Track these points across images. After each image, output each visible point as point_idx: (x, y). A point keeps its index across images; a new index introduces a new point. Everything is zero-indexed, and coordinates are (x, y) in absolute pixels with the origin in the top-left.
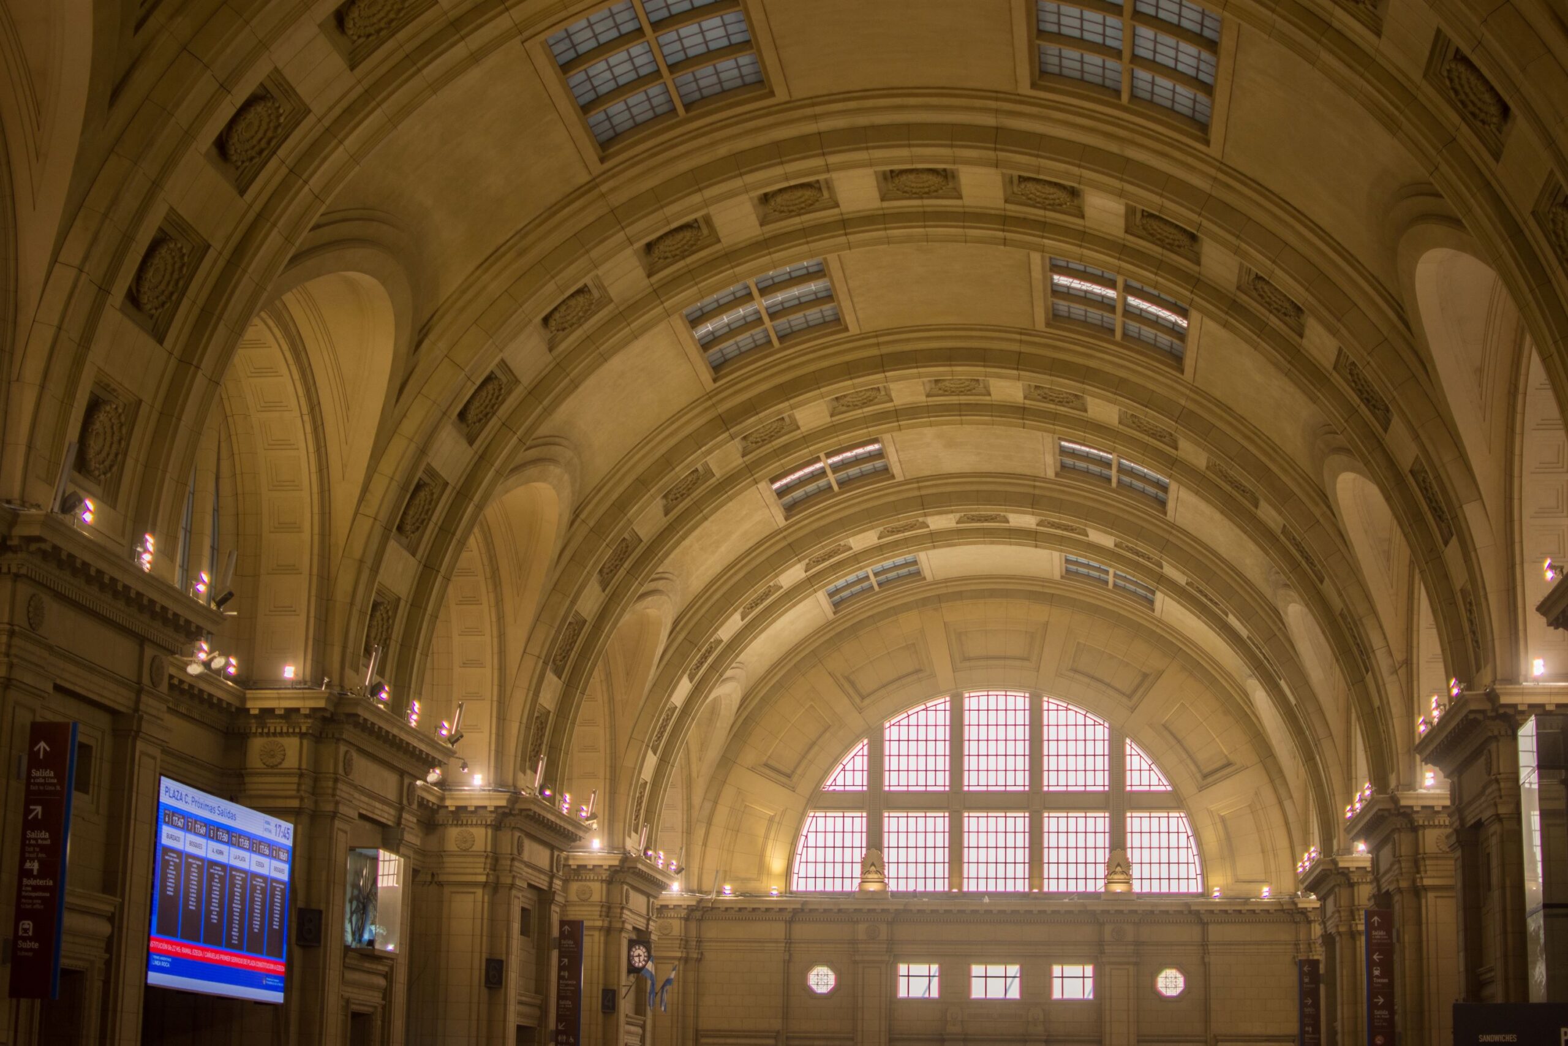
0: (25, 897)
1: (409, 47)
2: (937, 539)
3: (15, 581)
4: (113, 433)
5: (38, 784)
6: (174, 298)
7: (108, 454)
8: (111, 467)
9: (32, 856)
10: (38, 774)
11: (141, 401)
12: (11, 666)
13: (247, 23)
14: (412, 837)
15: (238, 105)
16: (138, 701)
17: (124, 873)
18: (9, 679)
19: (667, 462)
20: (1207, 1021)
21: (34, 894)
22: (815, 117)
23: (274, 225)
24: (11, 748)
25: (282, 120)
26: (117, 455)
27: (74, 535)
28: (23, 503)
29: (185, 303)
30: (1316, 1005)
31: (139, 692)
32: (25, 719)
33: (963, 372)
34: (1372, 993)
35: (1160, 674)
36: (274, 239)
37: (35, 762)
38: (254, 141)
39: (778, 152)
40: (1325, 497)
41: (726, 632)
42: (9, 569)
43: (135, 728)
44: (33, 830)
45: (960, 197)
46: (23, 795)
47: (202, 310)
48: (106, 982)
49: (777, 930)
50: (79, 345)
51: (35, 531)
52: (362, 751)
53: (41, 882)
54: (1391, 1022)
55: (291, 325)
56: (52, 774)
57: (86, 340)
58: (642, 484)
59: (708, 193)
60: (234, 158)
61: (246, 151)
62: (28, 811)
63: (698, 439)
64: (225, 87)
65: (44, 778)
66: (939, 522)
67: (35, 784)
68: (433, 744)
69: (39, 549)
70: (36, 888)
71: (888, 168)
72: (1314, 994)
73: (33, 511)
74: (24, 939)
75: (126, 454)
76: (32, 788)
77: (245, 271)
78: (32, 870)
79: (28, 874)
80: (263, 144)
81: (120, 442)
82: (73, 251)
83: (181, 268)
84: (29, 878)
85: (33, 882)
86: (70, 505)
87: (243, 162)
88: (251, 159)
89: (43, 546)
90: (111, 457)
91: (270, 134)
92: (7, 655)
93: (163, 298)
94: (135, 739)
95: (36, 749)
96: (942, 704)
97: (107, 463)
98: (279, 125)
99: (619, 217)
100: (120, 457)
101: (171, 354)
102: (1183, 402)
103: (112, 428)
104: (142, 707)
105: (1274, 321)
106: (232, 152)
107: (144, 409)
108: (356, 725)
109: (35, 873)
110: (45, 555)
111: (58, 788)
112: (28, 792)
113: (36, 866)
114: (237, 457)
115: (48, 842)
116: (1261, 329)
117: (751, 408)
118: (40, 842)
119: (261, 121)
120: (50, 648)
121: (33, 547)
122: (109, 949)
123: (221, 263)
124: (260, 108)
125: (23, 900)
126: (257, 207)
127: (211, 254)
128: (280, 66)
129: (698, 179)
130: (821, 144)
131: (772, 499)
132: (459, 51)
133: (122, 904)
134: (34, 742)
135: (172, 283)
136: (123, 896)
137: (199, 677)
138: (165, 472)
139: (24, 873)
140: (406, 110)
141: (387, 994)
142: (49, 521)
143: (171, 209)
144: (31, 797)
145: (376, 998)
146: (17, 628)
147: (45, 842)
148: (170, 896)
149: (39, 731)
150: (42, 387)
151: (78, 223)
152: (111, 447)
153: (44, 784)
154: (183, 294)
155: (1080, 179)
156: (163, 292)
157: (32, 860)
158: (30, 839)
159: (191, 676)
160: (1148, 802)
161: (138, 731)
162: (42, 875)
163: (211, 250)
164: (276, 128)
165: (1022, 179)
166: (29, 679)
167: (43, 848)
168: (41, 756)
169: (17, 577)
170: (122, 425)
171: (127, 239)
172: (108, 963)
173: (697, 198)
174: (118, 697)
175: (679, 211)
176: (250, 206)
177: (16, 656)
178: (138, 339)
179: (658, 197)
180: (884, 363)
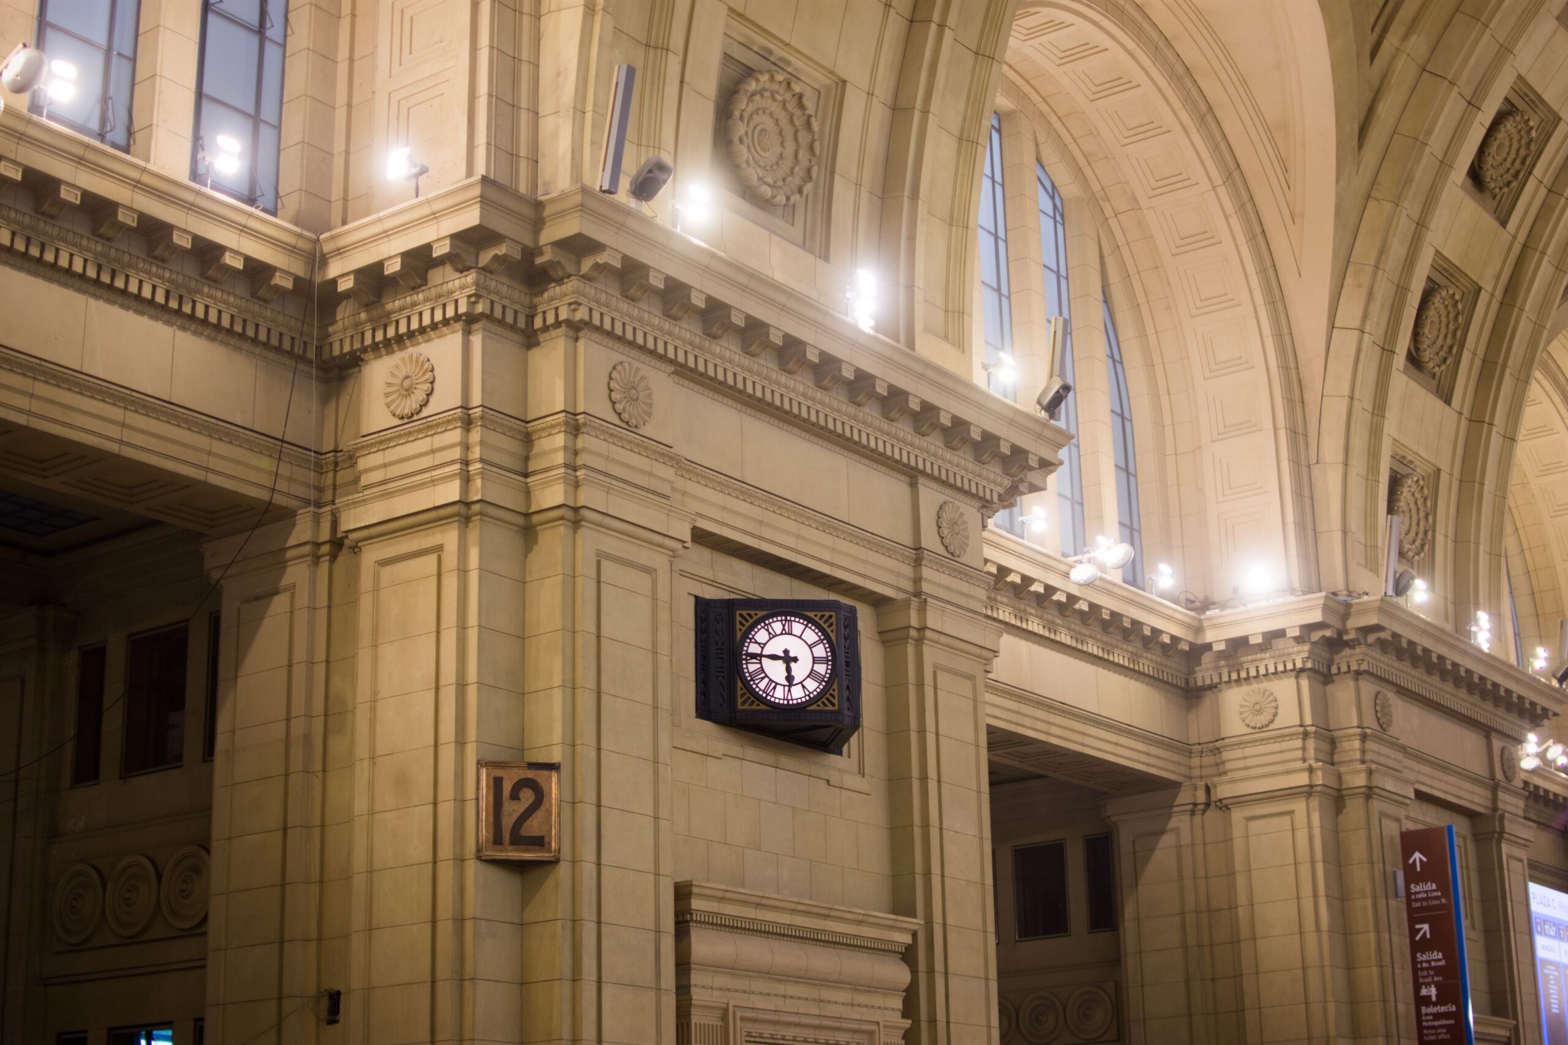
0: (1428, 1028)
3: (1357, 680)
4: (1418, 510)
5: (1422, 900)
6: (1454, 351)
7: (1417, 534)
8: (1422, 546)
9: (1426, 980)
10: (1418, 889)
11: (1439, 470)
12: (1370, 773)
13: (1486, 25)
15: (1487, 124)
16: (1495, 800)
17: (1513, 992)
18: (1370, 788)
21: (1436, 1023)
23: (1543, 253)
24: (1384, 865)
25: (1534, 134)
26: (1426, 532)
27: (1411, 620)
28: (1350, 594)
29: (1466, 355)
31: (1495, 789)
32: (1392, 830)
37: (1412, 875)
38: (1508, 164)
42: (1349, 667)
43: (1498, 830)
44: (1423, 952)
46: (1405, 915)
47: (1484, 361)
50: (1373, 414)
51: (1372, 620)
53: (1442, 1009)
55: (1559, 374)
56: (1434, 887)
57: (1379, 407)
60: (1492, 185)
61: (1502, 176)
62: (1413, 932)
64: (1473, 104)
65: (1426, 892)
67: (1416, 900)
69: (1379, 639)
70: (1437, 1016)
73: (1365, 598)
75: (1434, 531)
76: (1415, 905)
77: (1521, 310)
78: (1430, 996)
79: (1426, 1001)
80: (1517, 165)
81: (1426, 516)
82: (1350, 311)
83: (1456, 317)
84: (1427, 1006)
85: (1433, 1010)
86: (1401, 587)
87: (1501, 189)
88: (1508, 184)
89: (1383, 635)
90: (1421, 535)
91: (1522, 152)
92: (1363, 762)
93: (1442, 354)
94: (1499, 841)
95: (1411, 861)
97: (1418, 543)
98: (1531, 140)
100: (1430, 534)
101: (1460, 414)
103: (1416, 503)
104: (1500, 805)
106: (1488, 180)
107: (1444, 477)
109: (1434, 999)
110: (1383, 645)
111: (1444, 901)
112: (1411, 911)
113: (1433, 991)
114: (1521, 532)
115: (1443, 963)
118: (1433, 964)
119: (1511, 140)
121: (1371, 638)
123: (1495, 306)
124: (1509, 125)
125: (1425, 1031)
126: (1521, 238)
127: (1484, 297)
128: (1523, 74)
133: (1516, 1027)
134: (1407, 853)
135: (1449, 336)
136: (1515, 1018)
137: (1533, 772)
138: (1477, 543)
139: (1421, 1001)
142: (1385, 607)
143: (1438, 253)
144: (1415, 916)
146: (1369, 731)
147: (1439, 964)
148: (1556, 1014)
149: (1410, 841)
150: (1346, 465)
151: (1348, 281)
152: (1418, 524)
153: (1426, 899)
154: (1462, 347)
156: (1442, 347)
157: (1428, 985)
158: (1421, 962)
159: (1527, 771)
161: (1502, 832)
162: (1440, 1001)
163: (1483, 292)
164: (1528, 144)
166: (1390, 785)
167: (1438, 970)
168: (1418, 869)
169: (1358, 674)
170: (1425, 499)
171: (1402, 290)
174: (1474, 797)
176: (1515, 237)
177: (1372, 761)
178: (1425, 400)
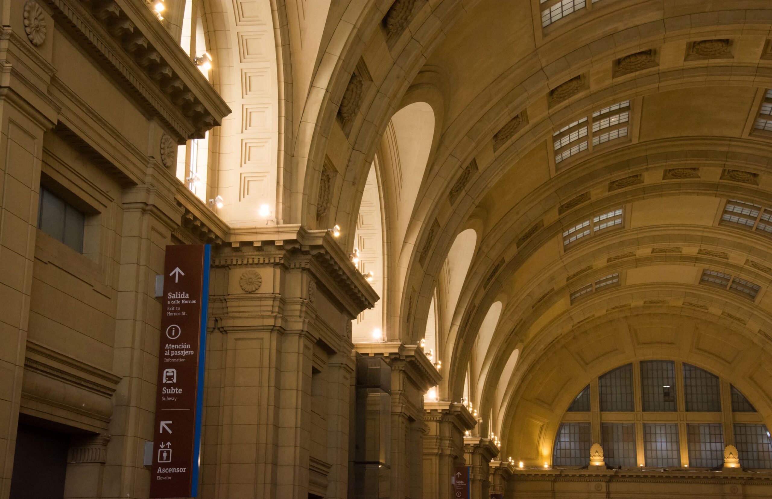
49: (548, 486)
52: (408, 377)
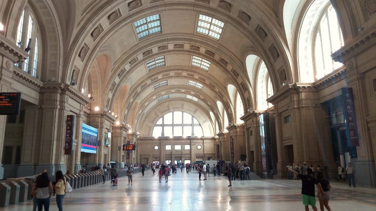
1: (117, 22)
2: (172, 93)
6: (85, 56)
8: (76, 79)
9: (67, 134)
13: (97, 16)
14: (112, 131)
15: (94, 29)
17: (78, 136)
19: (142, 82)
20: (204, 152)
22: (167, 36)
24: (64, 119)
27: (73, 88)
30: (219, 150)
31: (80, 111)
32: (66, 115)
33: (179, 71)
34: (231, 149)
35: (198, 110)
36: (98, 49)
37: (68, 121)
39: (162, 41)
40: (226, 88)
41: (146, 104)
44: (68, 131)
45: (184, 48)
48: (76, 152)
51: (68, 88)
52: (106, 119)
54: (233, 152)
56: (71, 122)
58: (139, 85)
59: (152, 46)
60: (93, 36)
62: (67, 128)
63: (146, 79)
64: (93, 25)
66: (173, 91)
68: (114, 118)
70: (68, 139)
71: (175, 44)
72: (219, 149)
74: (67, 146)
75: (78, 78)
76: (68, 124)
79: (67, 137)
80: (97, 34)
81: (77, 76)
83: (86, 51)
88: (96, 36)
93: (83, 55)
94: (80, 118)
96: (171, 113)
98: (100, 32)
99: (141, 49)
101: (84, 64)
102: (207, 76)
103: (76, 74)
104: (81, 113)
105: (223, 65)
107: (80, 71)
108: (106, 116)
110: (69, 91)
111: (72, 124)
113: (68, 136)
116: (221, 66)
117: (153, 76)
119: (97, 31)
120: (69, 105)
122: (76, 147)
124: (97, 29)
125: (66, 141)
126: (96, 43)
127: (90, 50)
128: (100, 23)
129: (151, 44)
130: (168, 40)
131: (153, 87)
132: (124, 24)
133: (78, 141)
134: (68, 118)
138: (83, 80)
140: (117, 31)
141: (108, 152)
142: (70, 86)
143: (85, 43)
144: (67, 126)
145: (107, 152)
146: (65, 102)
147: (70, 132)
149: (68, 116)
150: (68, 67)
155: (200, 46)
160: (196, 125)
161: (80, 116)
162: (69, 137)
165: (192, 46)
166: (67, 109)
172: (76, 149)
173: (151, 47)
174: (78, 112)
175: (148, 48)
178: (80, 61)
179: (146, 46)
180: (170, 70)
